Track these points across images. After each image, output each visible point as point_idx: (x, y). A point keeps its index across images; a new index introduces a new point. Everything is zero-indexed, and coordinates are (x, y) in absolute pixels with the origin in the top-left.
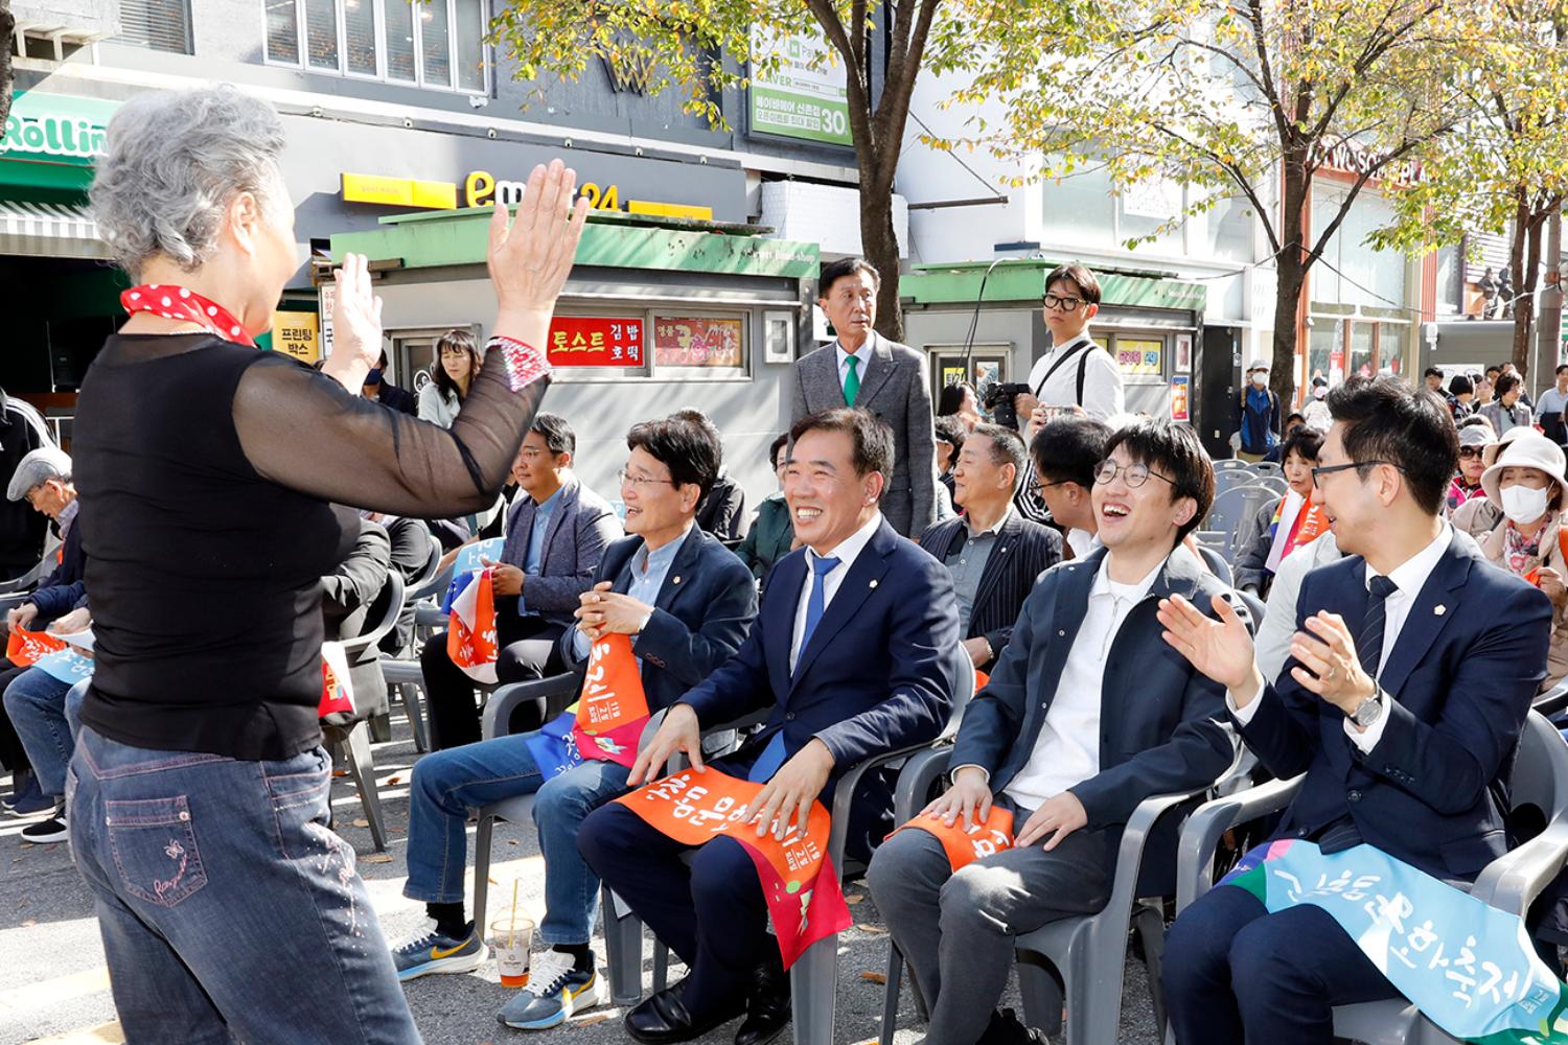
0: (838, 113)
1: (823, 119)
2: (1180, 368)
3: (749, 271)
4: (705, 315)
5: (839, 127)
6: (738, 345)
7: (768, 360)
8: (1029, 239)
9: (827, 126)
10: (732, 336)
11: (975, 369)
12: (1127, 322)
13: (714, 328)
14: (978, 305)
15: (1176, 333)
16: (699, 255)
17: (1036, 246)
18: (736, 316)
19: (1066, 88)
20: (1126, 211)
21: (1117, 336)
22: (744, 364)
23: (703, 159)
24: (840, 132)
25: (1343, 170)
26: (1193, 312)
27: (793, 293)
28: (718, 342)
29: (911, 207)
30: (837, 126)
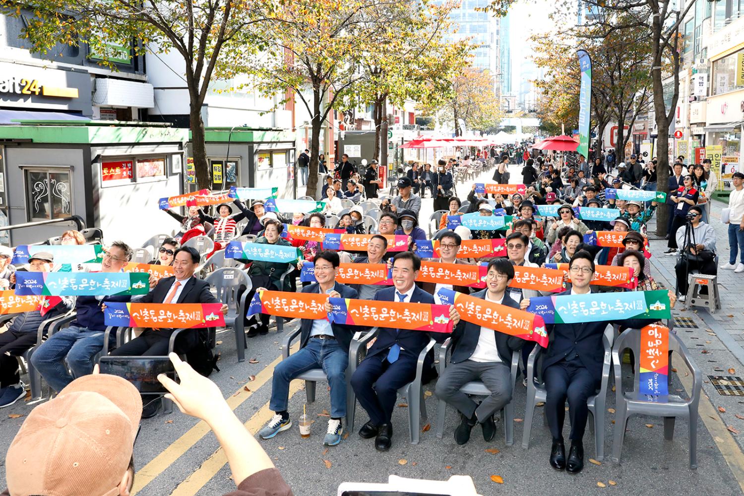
2: (291, 161)
4: (153, 158)
6: (164, 167)
9: (123, 58)
14: (229, 143)
18: (163, 157)
21: (273, 152)
22: (166, 174)
23: (73, 69)
24: (125, 59)
27: (180, 147)
29: (155, 88)
30: (125, 57)
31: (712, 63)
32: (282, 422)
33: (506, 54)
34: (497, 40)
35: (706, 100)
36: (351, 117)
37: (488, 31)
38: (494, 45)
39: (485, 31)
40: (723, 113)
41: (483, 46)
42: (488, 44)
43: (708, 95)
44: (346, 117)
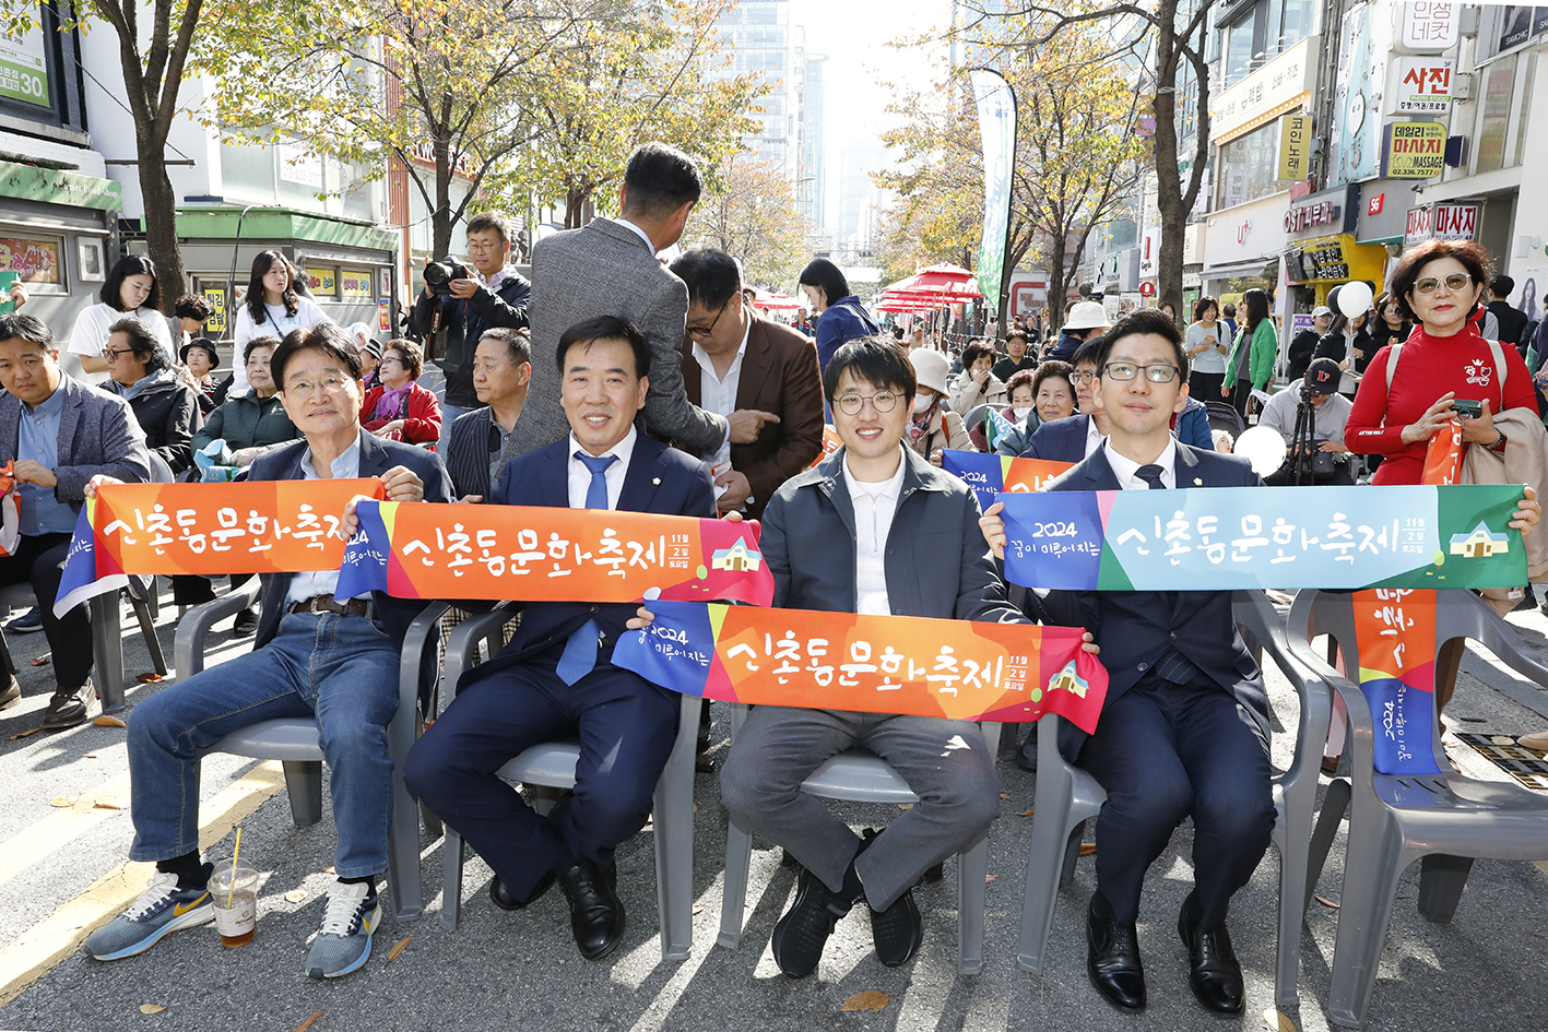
0: (35, 79)
1: (22, 83)
2: (384, 293)
3: (59, 199)
4: (24, 237)
5: (37, 91)
6: (55, 264)
7: (84, 279)
8: (213, 194)
9: (26, 88)
10: (49, 257)
11: (233, 291)
12: (352, 259)
13: (31, 248)
14: (237, 241)
15: (380, 267)
16: (15, 183)
17: (220, 199)
18: (52, 240)
19: (262, 78)
20: (283, 178)
21: (342, 268)
22: (61, 281)
24: (38, 95)
25: (428, 160)
26: (391, 252)
27: (100, 223)
28: (37, 261)
29: (107, 162)
30: (36, 89)
31: (1218, 150)
32: (179, 899)
33: (815, 159)
34: (800, 132)
35: (1204, 220)
36: (524, 254)
37: (783, 113)
38: (793, 140)
39: (778, 113)
40: (1240, 242)
41: (773, 141)
42: (782, 136)
43: (1208, 211)
44: (515, 253)
